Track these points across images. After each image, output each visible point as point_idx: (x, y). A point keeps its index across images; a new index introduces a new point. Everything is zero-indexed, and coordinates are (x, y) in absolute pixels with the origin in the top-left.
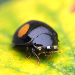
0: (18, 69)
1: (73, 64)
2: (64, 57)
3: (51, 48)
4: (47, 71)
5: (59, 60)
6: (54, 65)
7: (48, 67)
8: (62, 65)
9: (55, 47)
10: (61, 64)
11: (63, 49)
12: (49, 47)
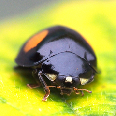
0: (5, 101)
1: (110, 113)
2: (98, 98)
3: (73, 80)
4: (57, 113)
5: (88, 102)
6: (76, 108)
7: (61, 108)
8: (88, 111)
9: (83, 81)
10: (87, 109)
11: (103, 87)
12: (69, 79)
